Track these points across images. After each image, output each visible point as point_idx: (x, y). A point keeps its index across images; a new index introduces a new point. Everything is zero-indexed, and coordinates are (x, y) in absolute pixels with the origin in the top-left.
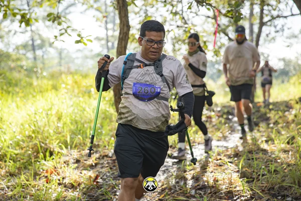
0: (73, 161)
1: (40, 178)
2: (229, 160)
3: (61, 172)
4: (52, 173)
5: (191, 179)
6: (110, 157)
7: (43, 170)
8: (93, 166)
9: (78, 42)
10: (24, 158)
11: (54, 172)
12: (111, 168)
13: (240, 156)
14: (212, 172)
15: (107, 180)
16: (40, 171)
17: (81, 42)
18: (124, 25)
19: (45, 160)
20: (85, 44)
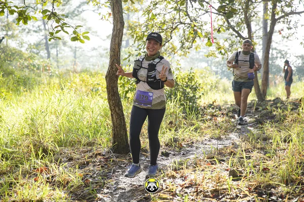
0: (65, 159)
1: (31, 176)
3: (51, 171)
4: (42, 171)
5: (180, 178)
6: (103, 155)
7: (35, 169)
8: (85, 164)
9: (74, 39)
11: (44, 171)
12: (102, 167)
13: (235, 154)
14: (203, 170)
15: (96, 179)
16: (31, 170)
17: (77, 39)
19: (37, 159)
20: (82, 42)
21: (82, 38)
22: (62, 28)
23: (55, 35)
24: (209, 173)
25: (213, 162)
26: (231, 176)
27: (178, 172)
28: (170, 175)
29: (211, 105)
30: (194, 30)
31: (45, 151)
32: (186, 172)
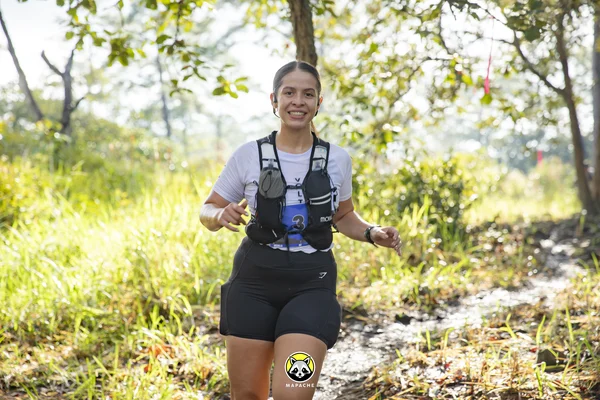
0: (204, 329)
1: (136, 363)
2: (522, 328)
3: (177, 352)
4: (158, 352)
5: (436, 366)
7: (144, 348)
9: (219, 91)
10: (111, 323)
11: (163, 351)
13: (548, 318)
14: (482, 351)
16: (137, 349)
17: (224, 92)
18: (304, 54)
19: (149, 328)
20: (234, 95)
21: (233, 88)
22: (195, 70)
23: (181, 84)
24: (495, 356)
25: (503, 335)
26: (544, 363)
27: (430, 354)
28: (414, 360)
29: (491, 223)
30: (456, 72)
31: (164, 312)
32: (449, 354)
